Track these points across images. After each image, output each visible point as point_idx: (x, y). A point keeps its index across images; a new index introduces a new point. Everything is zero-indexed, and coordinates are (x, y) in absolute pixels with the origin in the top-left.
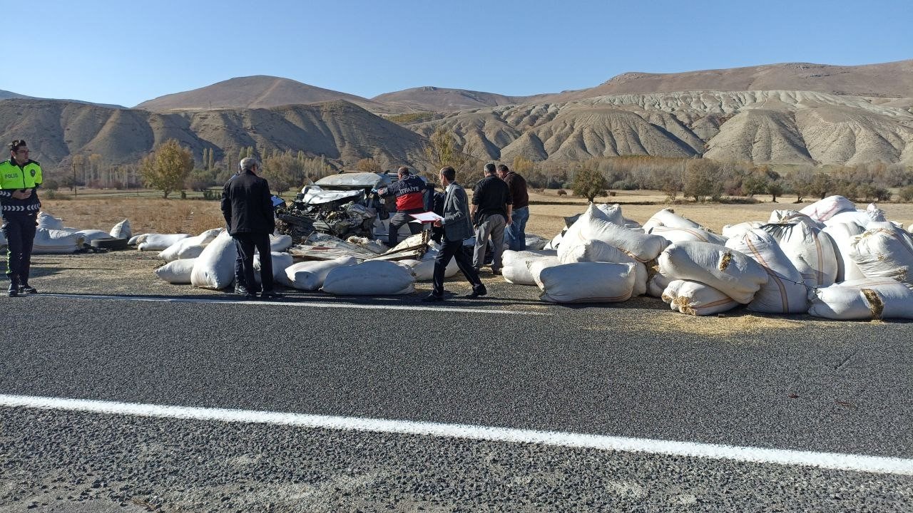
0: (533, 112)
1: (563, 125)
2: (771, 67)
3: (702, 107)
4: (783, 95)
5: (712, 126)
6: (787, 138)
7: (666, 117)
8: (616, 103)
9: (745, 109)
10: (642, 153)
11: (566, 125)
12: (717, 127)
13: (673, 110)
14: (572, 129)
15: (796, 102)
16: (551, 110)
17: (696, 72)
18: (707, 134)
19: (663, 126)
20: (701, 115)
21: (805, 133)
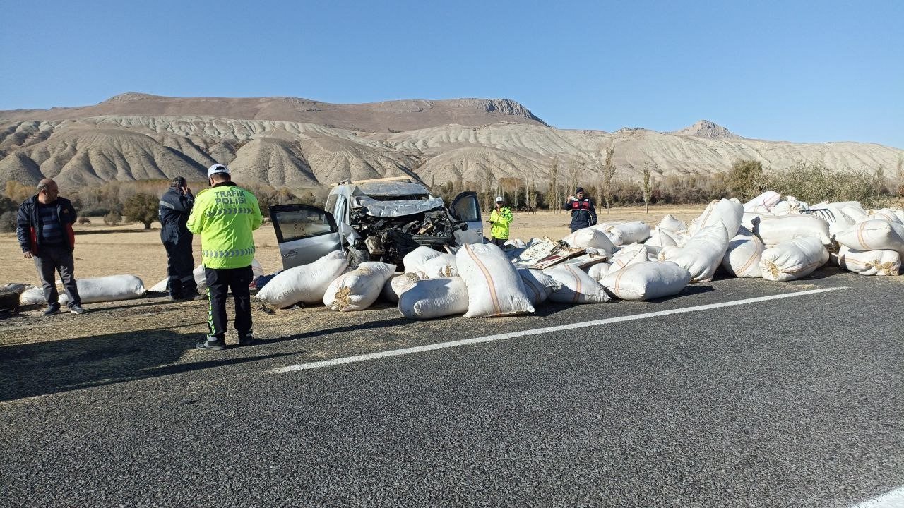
0: (19, 129)
1: (62, 145)
2: (272, 100)
3: (216, 133)
4: (287, 125)
5: (228, 151)
6: (297, 165)
7: (182, 141)
8: (124, 123)
9: (257, 136)
10: (160, 177)
11: (66, 146)
12: (233, 152)
13: (187, 134)
14: (74, 150)
15: (299, 132)
16: (44, 127)
17: (203, 98)
18: (225, 159)
19: (179, 150)
20: (217, 141)
21: (310, 160)
